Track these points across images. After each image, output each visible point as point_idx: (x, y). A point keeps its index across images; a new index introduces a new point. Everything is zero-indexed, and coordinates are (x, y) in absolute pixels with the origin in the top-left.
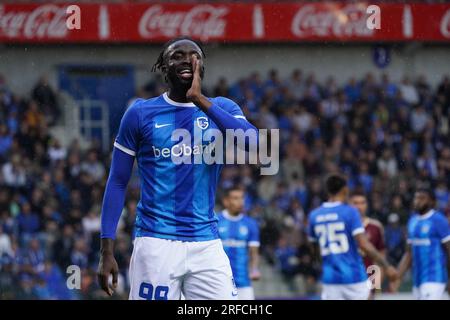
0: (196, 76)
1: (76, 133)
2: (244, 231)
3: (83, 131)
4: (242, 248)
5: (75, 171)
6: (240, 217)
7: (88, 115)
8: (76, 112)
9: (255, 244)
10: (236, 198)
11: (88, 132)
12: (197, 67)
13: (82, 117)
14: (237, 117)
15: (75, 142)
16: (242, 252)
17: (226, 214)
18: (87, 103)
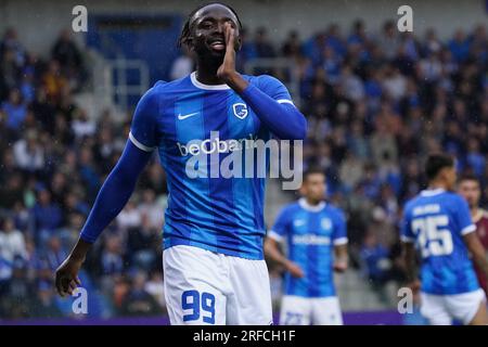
0: (230, 49)
1: (107, 101)
2: (326, 224)
3: (116, 99)
4: (324, 246)
5: (106, 150)
6: (322, 206)
7: (122, 78)
8: (107, 75)
9: (342, 241)
10: (315, 183)
11: (123, 100)
12: (232, 38)
13: (115, 82)
14: (280, 101)
15: (106, 113)
16: (325, 251)
17: (303, 203)
18: (122, 63)
